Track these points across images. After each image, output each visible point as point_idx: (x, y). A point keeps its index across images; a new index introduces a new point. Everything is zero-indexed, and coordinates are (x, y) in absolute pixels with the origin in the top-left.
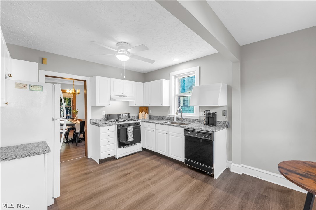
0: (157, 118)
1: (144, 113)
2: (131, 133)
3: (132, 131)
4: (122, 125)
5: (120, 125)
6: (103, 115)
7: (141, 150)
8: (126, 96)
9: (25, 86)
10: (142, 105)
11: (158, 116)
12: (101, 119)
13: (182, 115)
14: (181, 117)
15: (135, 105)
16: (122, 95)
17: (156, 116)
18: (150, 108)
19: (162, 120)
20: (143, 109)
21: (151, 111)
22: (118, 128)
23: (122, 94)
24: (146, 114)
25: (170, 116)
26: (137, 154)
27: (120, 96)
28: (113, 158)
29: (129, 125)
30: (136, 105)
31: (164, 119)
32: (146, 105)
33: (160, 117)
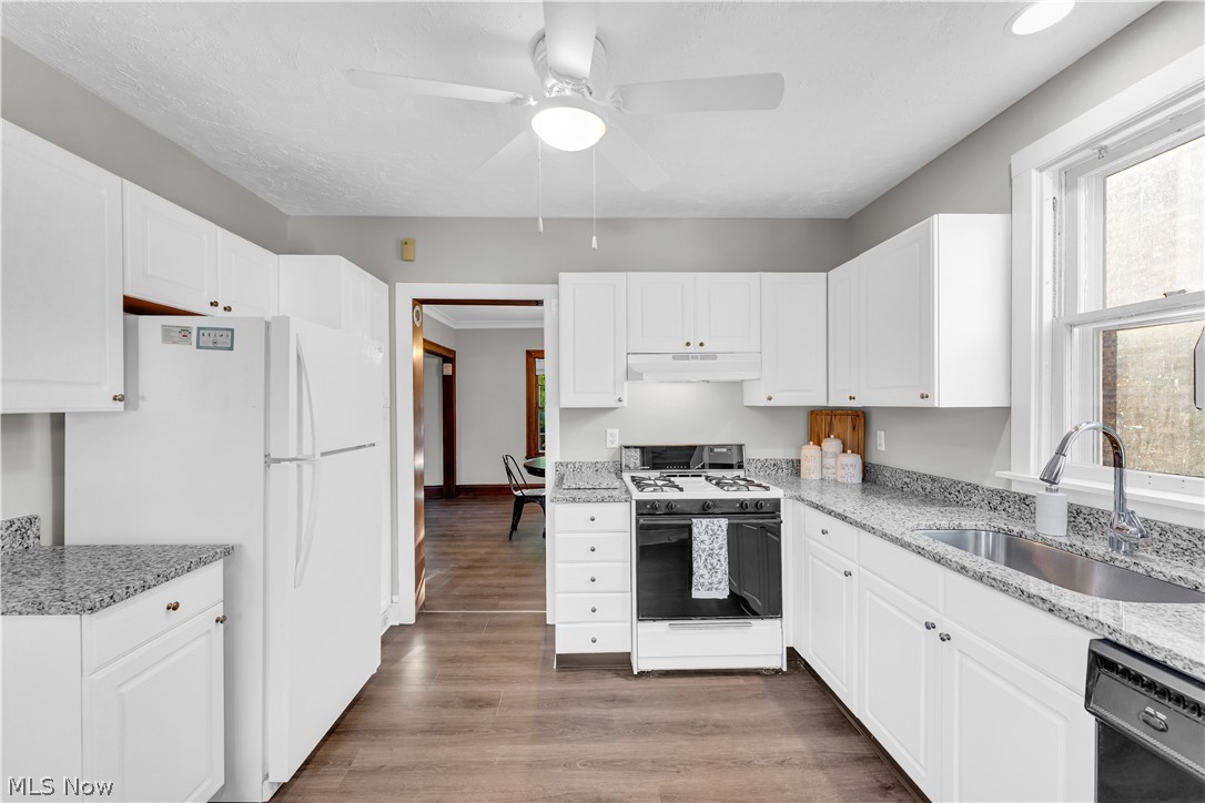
0: (915, 486)
1: (832, 445)
2: (710, 555)
3: (716, 546)
4: (663, 506)
5: (653, 504)
6: (609, 445)
7: (780, 663)
8: (713, 356)
9: (186, 333)
10: (820, 402)
11: (920, 477)
12: (599, 466)
13: (1128, 490)
14: (1109, 506)
15: (765, 403)
16: (689, 349)
17: (908, 473)
18: (875, 420)
19: (945, 503)
20: (831, 425)
21: (881, 435)
22: (637, 521)
23: (688, 344)
24: (844, 451)
25: (1009, 481)
26: (757, 680)
27: (677, 356)
28: (620, 664)
29: (706, 509)
30: (771, 403)
31: (961, 496)
32: (839, 400)
33: (933, 480)
